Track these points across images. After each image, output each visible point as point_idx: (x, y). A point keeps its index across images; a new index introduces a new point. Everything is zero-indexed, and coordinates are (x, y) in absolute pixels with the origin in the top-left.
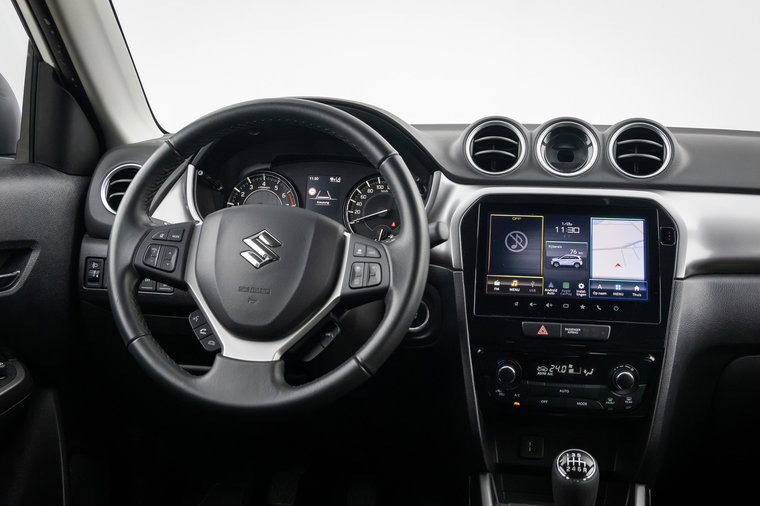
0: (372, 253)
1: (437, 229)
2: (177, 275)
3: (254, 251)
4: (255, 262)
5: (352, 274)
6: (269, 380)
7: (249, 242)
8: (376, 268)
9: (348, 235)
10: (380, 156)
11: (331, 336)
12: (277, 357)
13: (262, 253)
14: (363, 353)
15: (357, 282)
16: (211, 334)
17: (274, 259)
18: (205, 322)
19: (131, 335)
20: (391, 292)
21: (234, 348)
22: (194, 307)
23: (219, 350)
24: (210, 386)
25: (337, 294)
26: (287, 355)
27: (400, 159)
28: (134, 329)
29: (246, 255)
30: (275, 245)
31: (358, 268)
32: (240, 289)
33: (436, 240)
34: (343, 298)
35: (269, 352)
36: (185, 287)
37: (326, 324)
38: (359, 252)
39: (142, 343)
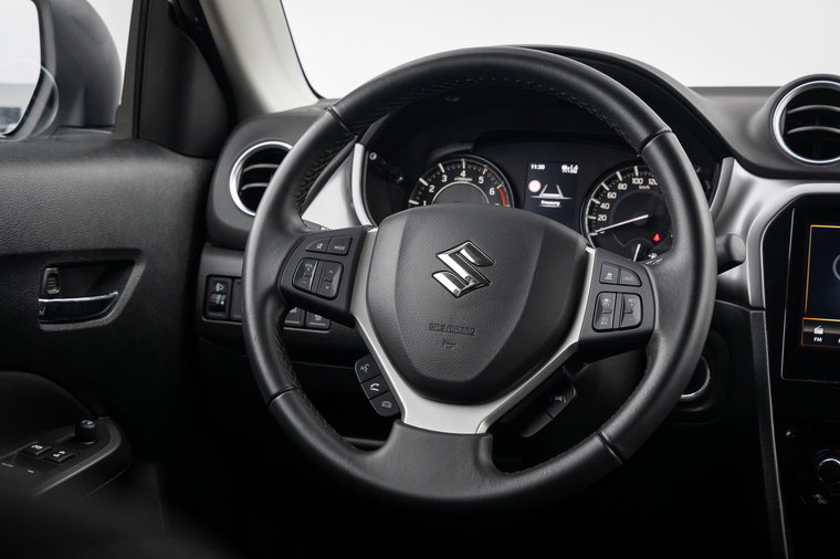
0: (629, 278)
1: (727, 245)
2: (339, 304)
3: (452, 271)
4: (452, 287)
5: (598, 310)
6: (470, 462)
7: (445, 258)
8: (633, 302)
9: (592, 251)
10: (643, 134)
11: (563, 400)
12: (483, 429)
13: (463, 274)
14: (611, 429)
15: (604, 323)
16: (387, 391)
17: (483, 282)
18: (378, 374)
19: (273, 389)
20: (656, 340)
21: (420, 412)
22: (364, 351)
23: (398, 415)
24: (385, 466)
25: (574, 338)
26: (496, 426)
27: (673, 139)
28: (278, 381)
29: (440, 277)
30: (484, 263)
31: (606, 301)
32: (432, 327)
33: (727, 261)
34: (581, 344)
35: (472, 421)
36: (351, 321)
37: (556, 383)
38: (609, 276)
39: (289, 400)
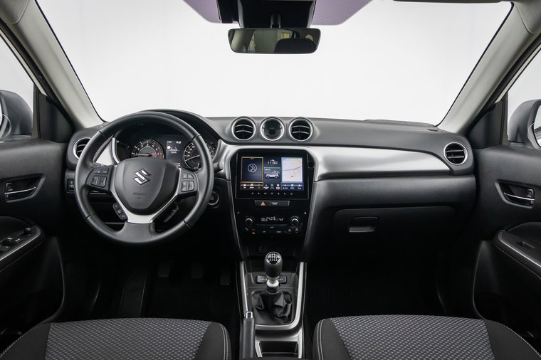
0: (190, 177)
1: (218, 165)
2: (106, 188)
3: (140, 178)
4: (140, 182)
5: (182, 186)
6: (148, 232)
7: (137, 173)
8: (192, 183)
9: (180, 169)
10: (192, 136)
11: (175, 211)
12: (152, 221)
13: (143, 178)
14: (187, 219)
15: (184, 189)
16: (123, 213)
17: (148, 180)
18: (120, 208)
19: (86, 215)
20: (198, 194)
21: (133, 218)
22: (115, 201)
23: (126, 220)
24: (122, 235)
25: (176, 194)
26: (155, 220)
27: (201, 138)
28: (88, 212)
29: (137, 179)
30: (149, 175)
31: (184, 183)
32: (134, 194)
33: (217, 170)
34: (178, 195)
35: (148, 219)
36: (111, 193)
37: (172, 206)
38: (185, 176)
39: (92, 218)
